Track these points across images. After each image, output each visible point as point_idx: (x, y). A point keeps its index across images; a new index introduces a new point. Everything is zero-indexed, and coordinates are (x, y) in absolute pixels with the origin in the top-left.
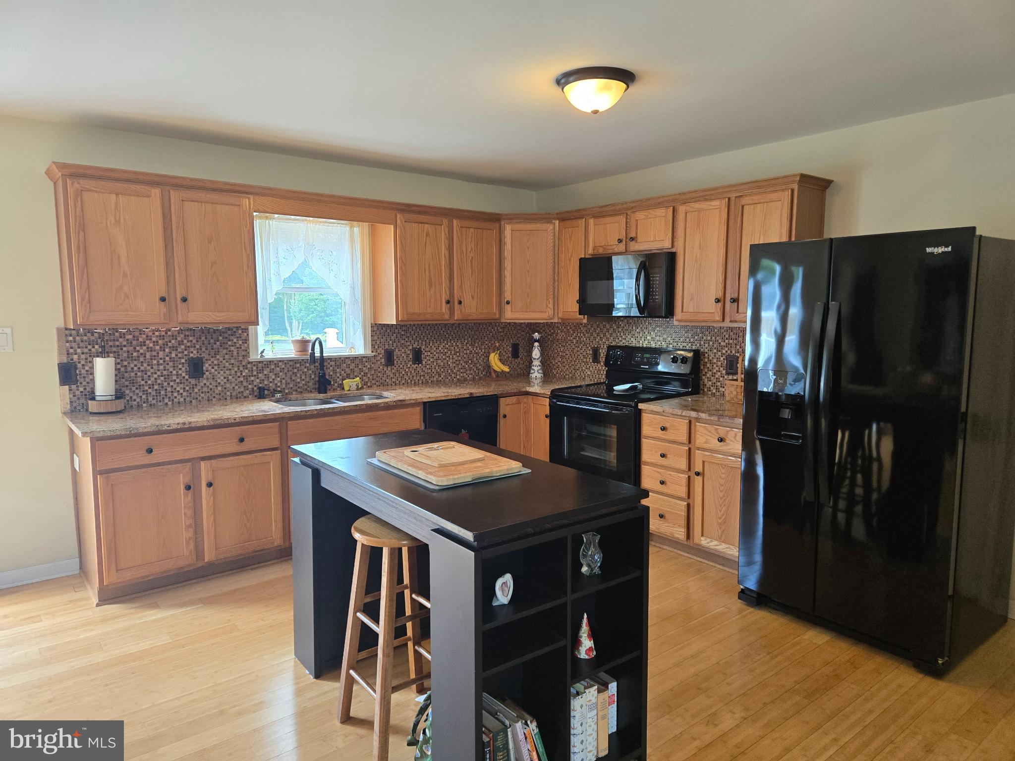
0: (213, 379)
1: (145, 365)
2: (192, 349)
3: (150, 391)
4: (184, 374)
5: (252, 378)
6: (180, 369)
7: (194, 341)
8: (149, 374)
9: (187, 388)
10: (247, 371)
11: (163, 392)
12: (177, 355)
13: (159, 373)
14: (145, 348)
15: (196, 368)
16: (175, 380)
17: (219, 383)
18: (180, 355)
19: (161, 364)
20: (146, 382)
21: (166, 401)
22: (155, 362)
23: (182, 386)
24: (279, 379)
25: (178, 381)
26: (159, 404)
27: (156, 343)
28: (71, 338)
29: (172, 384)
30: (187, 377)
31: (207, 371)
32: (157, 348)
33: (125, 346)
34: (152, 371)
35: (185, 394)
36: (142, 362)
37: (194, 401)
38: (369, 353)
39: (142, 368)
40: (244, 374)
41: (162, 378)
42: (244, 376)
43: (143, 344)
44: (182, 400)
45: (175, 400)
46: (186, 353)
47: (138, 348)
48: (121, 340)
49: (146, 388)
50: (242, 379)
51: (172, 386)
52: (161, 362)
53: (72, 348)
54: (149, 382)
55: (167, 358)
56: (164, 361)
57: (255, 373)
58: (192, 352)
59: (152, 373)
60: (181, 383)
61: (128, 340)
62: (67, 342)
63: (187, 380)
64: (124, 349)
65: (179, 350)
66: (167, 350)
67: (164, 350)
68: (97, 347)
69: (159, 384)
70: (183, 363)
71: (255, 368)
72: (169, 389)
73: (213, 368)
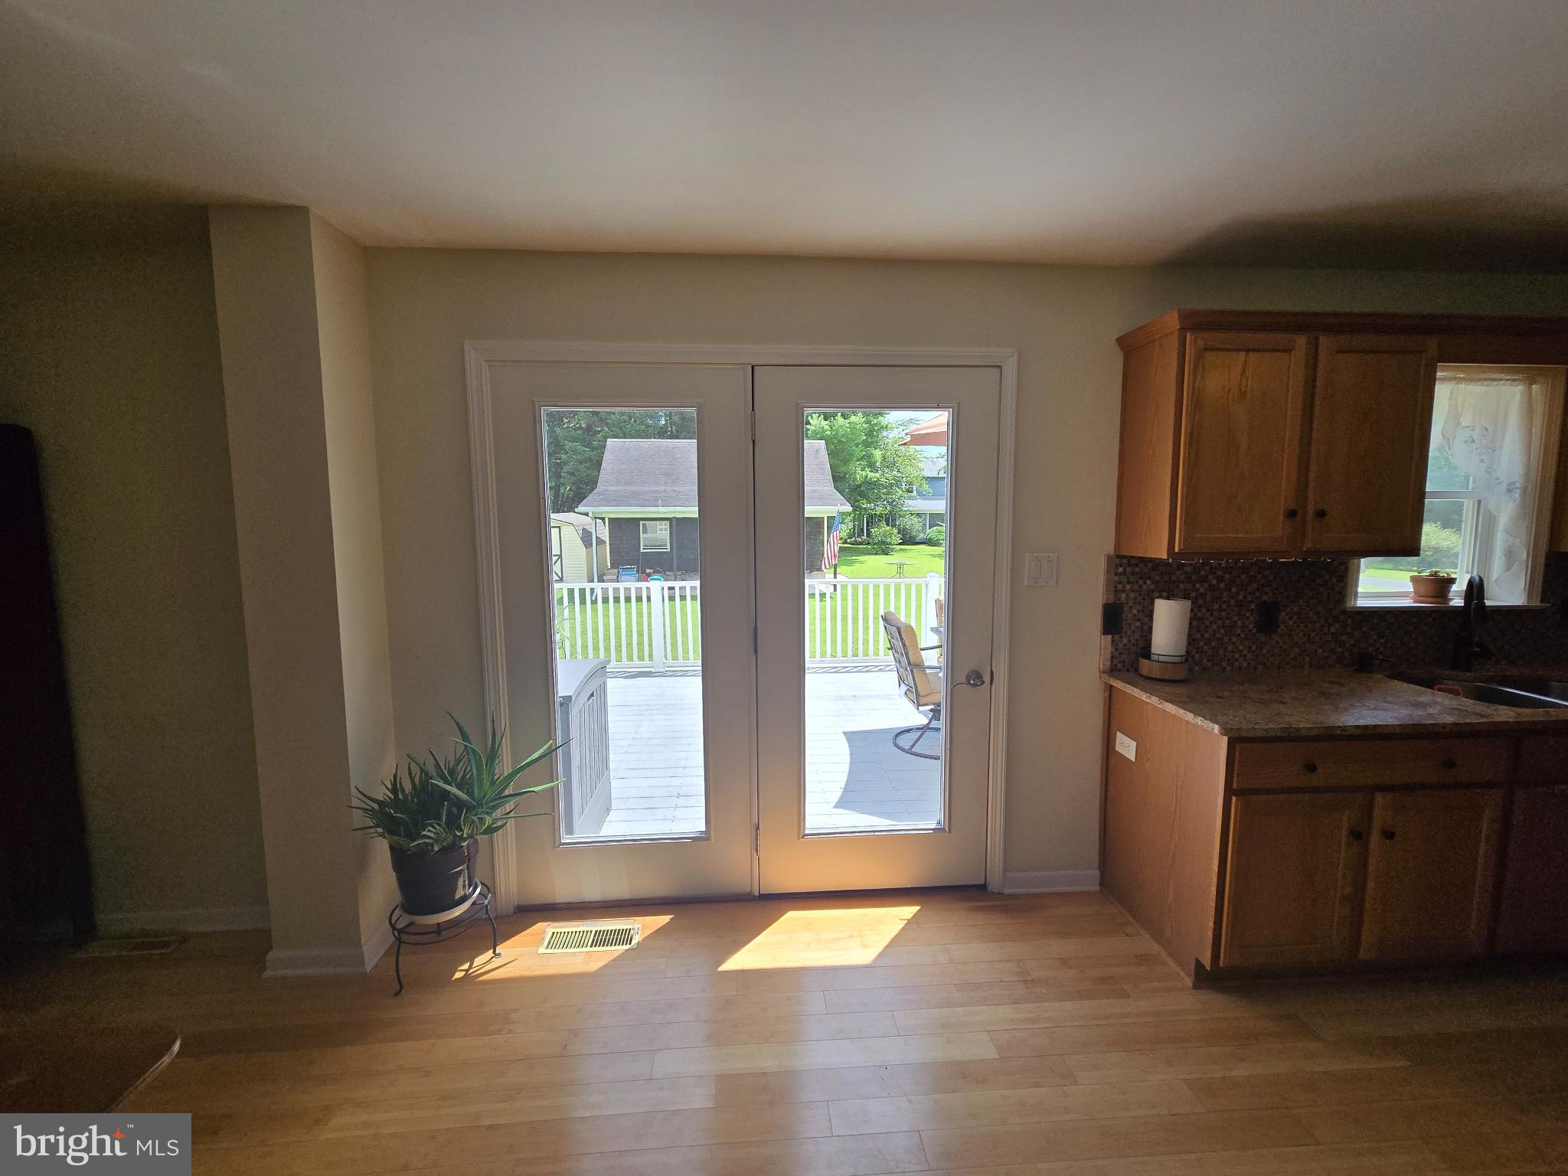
0: (1290, 635)
1: (1204, 611)
2: (1267, 589)
3: (1206, 648)
4: (1251, 626)
5: (1344, 638)
6: (1248, 618)
7: (1271, 577)
8: (1207, 623)
9: (1254, 647)
10: (1337, 626)
11: (1221, 652)
12: (1245, 597)
13: (1220, 623)
14: (1206, 585)
15: (1268, 619)
16: (1239, 635)
17: (1296, 643)
18: (1249, 598)
19: (1225, 610)
20: (1203, 635)
21: (1224, 664)
22: (1216, 607)
23: (1247, 643)
24: (1382, 641)
25: (1243, 635)
26: (1215, 668)
27: (1220, 579)
28: (1121, 570)
29: (1234, 639)
30: (1254, 631)
31: (1284, 623)
32: (1222, 585)
33: (1183, 582)
34: (1211, 619)
35: (1249, 656)
36: (1200, 607)
37: (1260, 667)
38: (1536, 603)
39: (1199, 614)
40: (1333, 630)
41: (1222, 631)
42: (1333, 633)
43: (1202, 580)
44: (1245, 664)
45: (1236, 664)
46: (1258, 594)
47: (1198, 586)
48: (1178, 573)
49: (1201, 644)
50: (1329, 638)
51: (1234, 643)
52: (1224, 606)
53: (1120, 583)
54: (1207, 636)
55: (1232, 602)
56: (1229, 606)
57: (1349, 630)
58: (1266, 593)
59: (1211, 623)
60: (1246, 639)
61: (1187, 573)
62: (1116, 574)
63: (1254, 635)
64: (1182, 586)
65: (1250, 590)
66: (1234, 590)
67: (1230, 590)
68: (1148, 582)
69: (1218, 639)
70: (1252, 610)
71: (1349, 621)
72: (1230, 647)
73: (1291, 618)
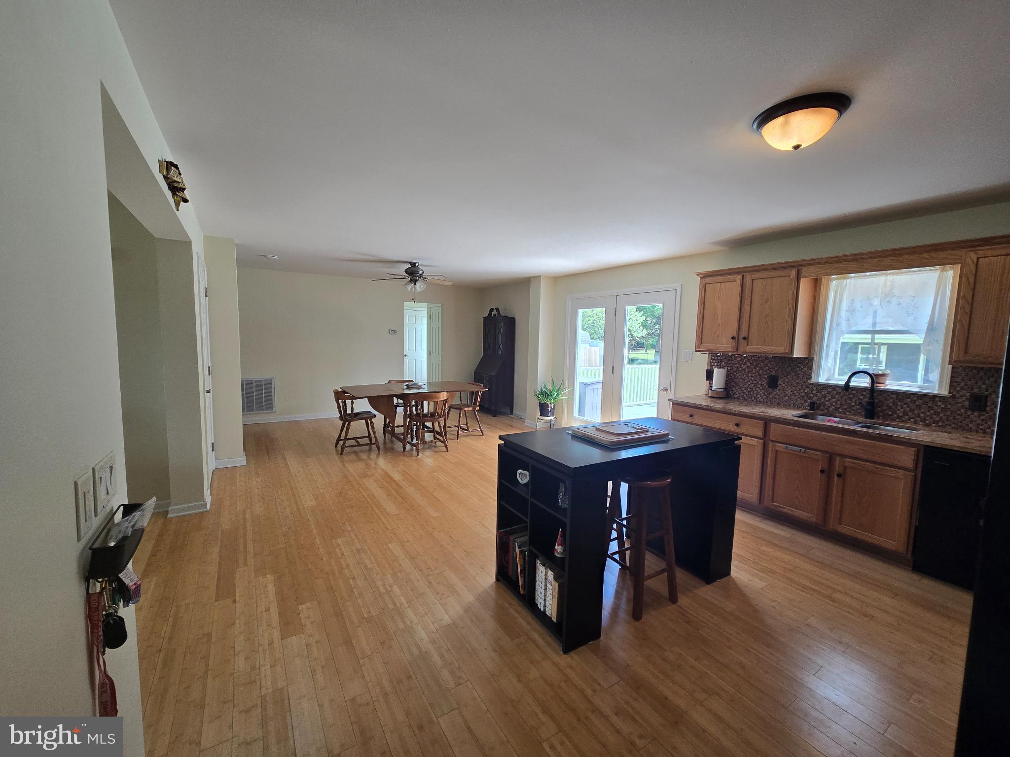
0: (783, 391)
1: (745, 376)
2: (772, 370)
3: (745, 391)
4: (765, 385)
5: (812, 395)
6: (764, 381)
7: (774, 365)
8: (746, 381)
9: (766, 394)
10: (808, 390)
11: (752, 393)
12: (762, 372)
13: (751, 382)
14: (746, 366)
15: (773, 383)
16: (759, 387)
17: (787, 394)
18: (764, 373)
19: (753, 377)
20: (744, 386)
21: (753, 399)
22: (750, 375)
23: (763, 391)
24: (834, 400)
25: (761, 388)
26: (749, 399)
27: (752, 364)
28: (713, 358)
29: (757, 389)
30: (767, 387)
31: (780, 385)
32: (753, 366)
33: (736, 364)
34: (748, 379)
35: (764, 397)
36: (743, 374)
37: (769, 402)
38: (945, 392)
39: (743, 377)
40: (806, 391)
41: (753, 385)
42: (805, 393)
43: (745, 364)
44: (762, 400)
45: (758, 399)
46: (768, 371)
47: (742, 366)
48: (735, 360)
49: (743, 389)
50: (803, 394)
51: (757, 391)
52: (753, 375)
53: (713, 362)
54: (746, 386)
55: (757, 374)
56: (755, 375)
57: (814, 392)
58: (772, 372)
59: (748, 381)
60: (763, 390)
61: (738, 361)
62: (711, 359)
63: (767, 388)
64: (736, 365)
65: (765, 369)
66: (758, 369)
67: (756, 369)
68: (723, 363)
69: (751, 388)
70: (766, 378)
71: (815, 389)
72: (755, 392)
73: (784, 384)
